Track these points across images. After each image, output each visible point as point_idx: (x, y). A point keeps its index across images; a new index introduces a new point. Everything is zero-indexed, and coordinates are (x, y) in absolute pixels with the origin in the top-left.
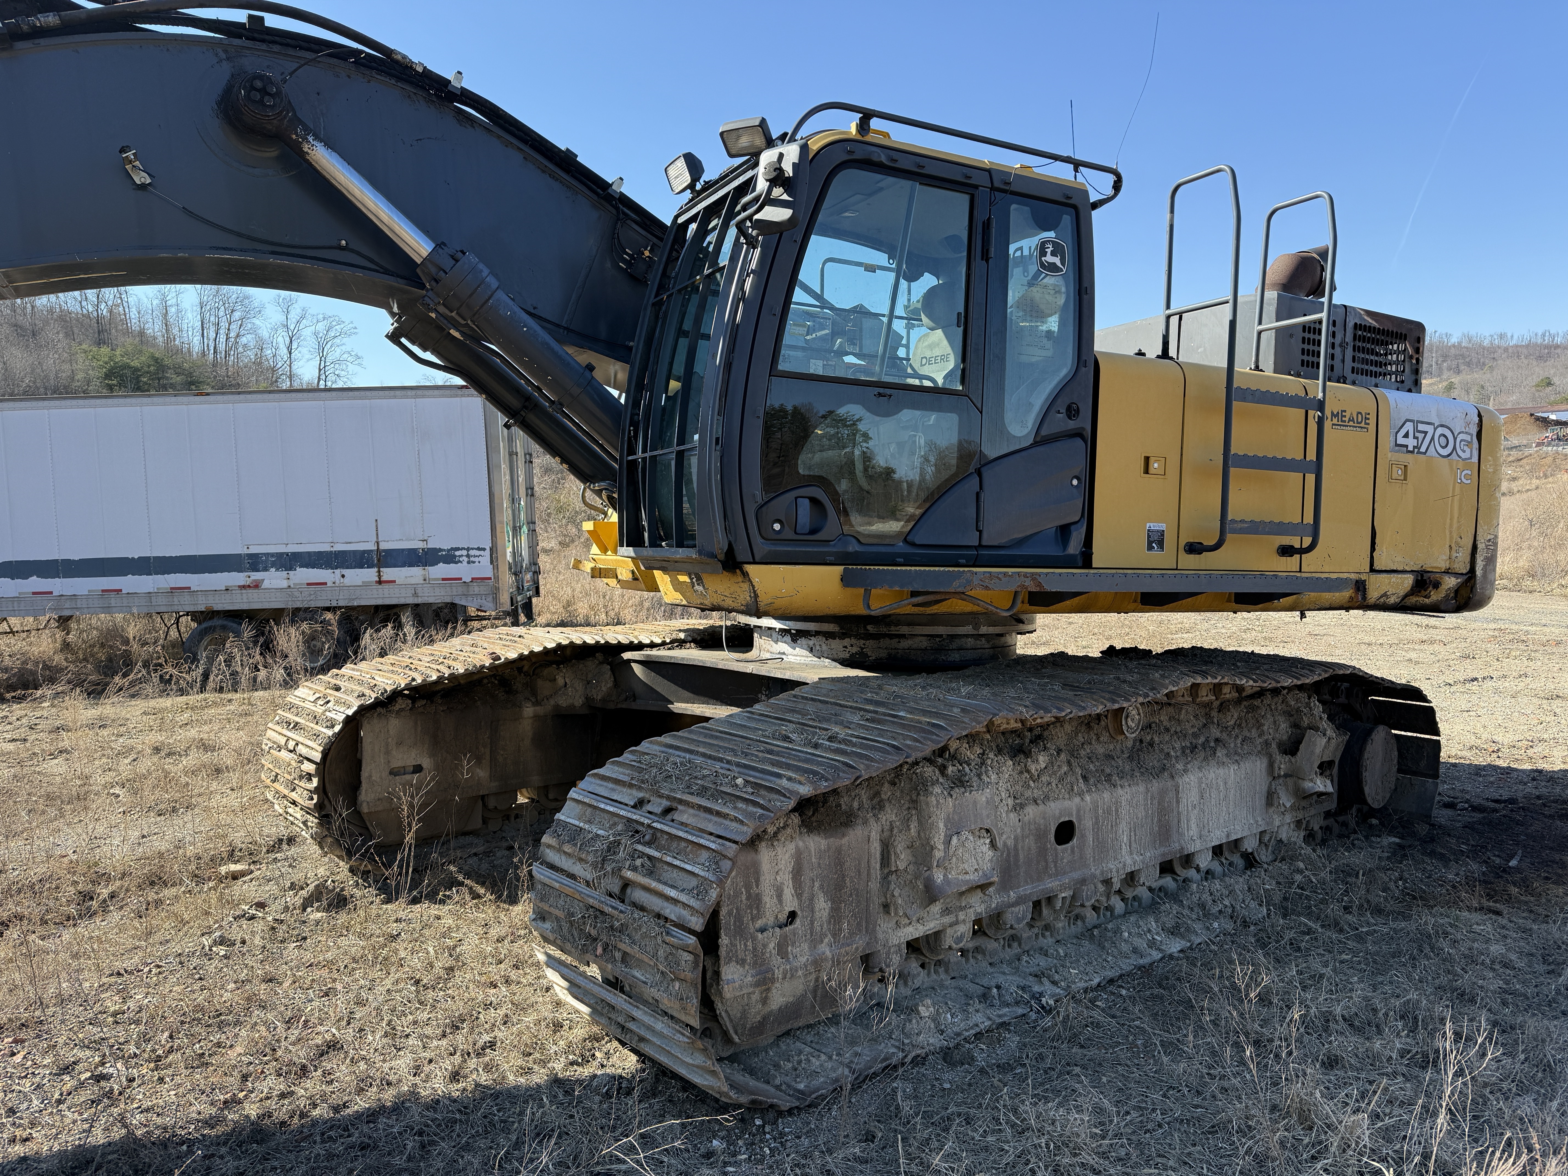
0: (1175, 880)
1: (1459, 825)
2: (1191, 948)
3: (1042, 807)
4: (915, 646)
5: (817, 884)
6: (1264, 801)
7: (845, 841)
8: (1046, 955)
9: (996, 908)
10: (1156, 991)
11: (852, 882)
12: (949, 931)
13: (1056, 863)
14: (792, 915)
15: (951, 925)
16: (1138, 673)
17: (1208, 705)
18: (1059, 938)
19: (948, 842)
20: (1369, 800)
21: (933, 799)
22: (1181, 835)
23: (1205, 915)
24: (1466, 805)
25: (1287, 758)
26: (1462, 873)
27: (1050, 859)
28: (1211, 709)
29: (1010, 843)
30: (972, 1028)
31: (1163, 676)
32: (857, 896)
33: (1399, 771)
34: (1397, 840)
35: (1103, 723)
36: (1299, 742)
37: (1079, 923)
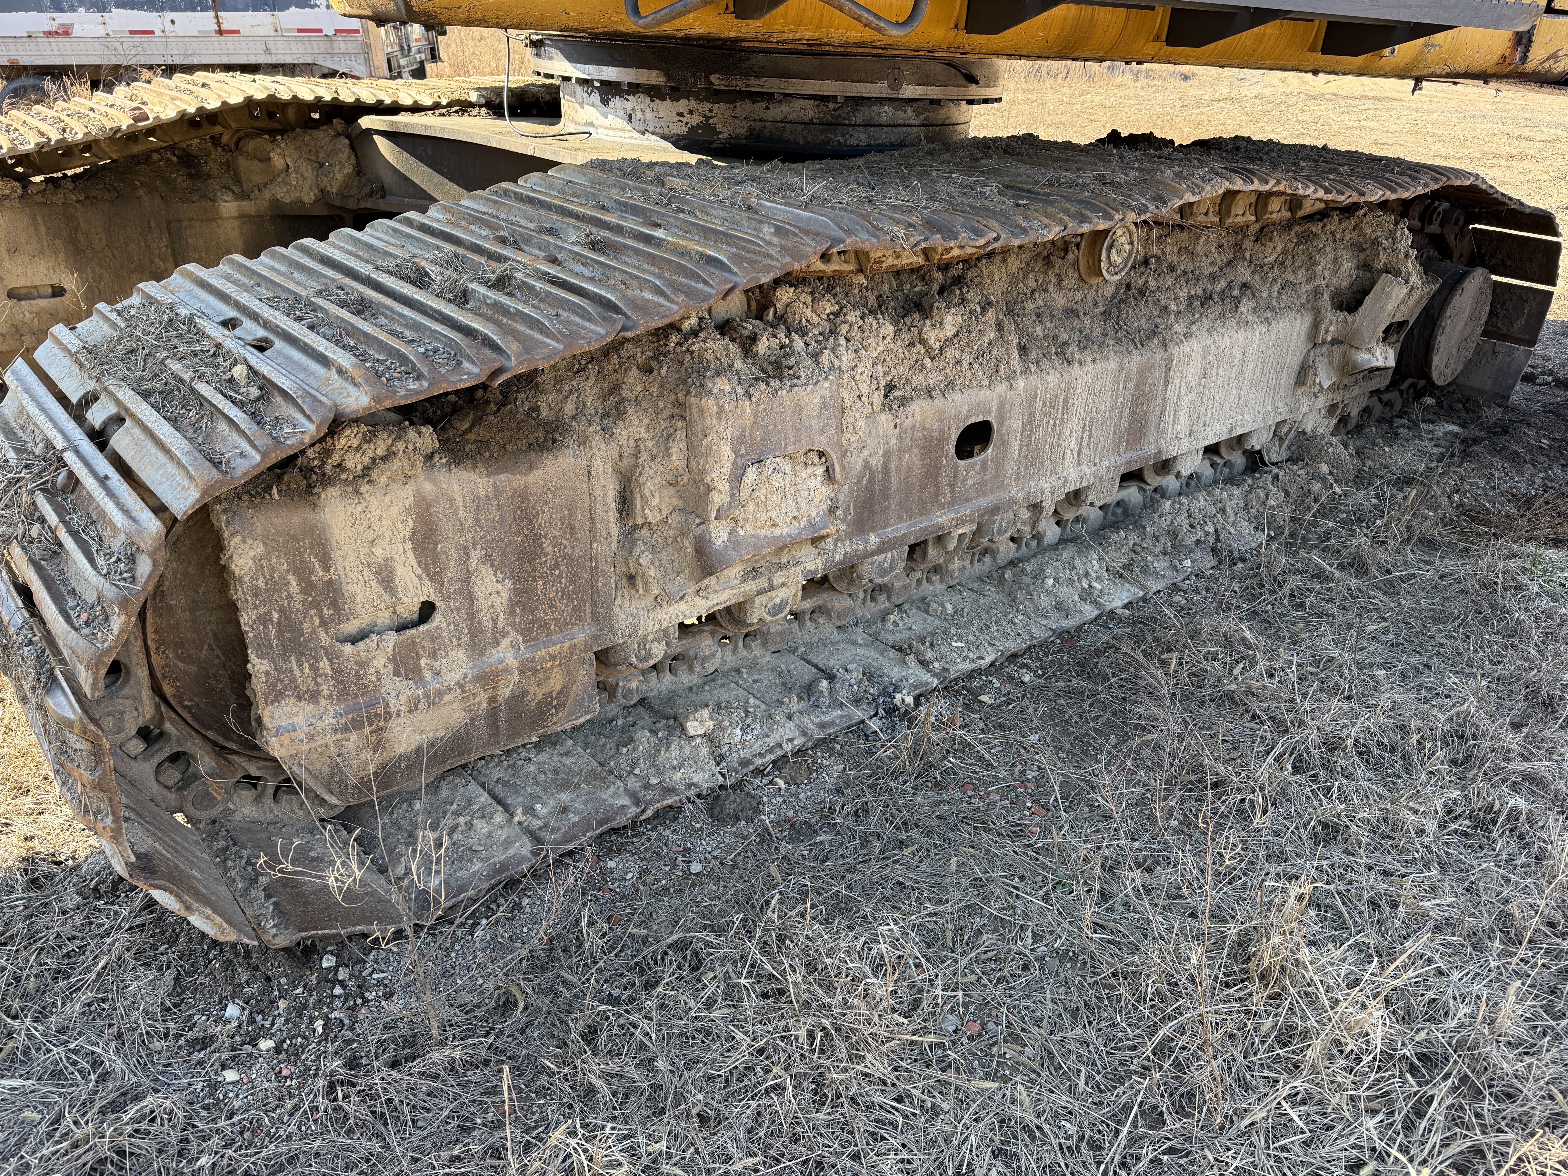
0: (1141, 489)
1: (1535, 406)
2: (1144, 599)
3: (938, 402)
4: (792, 117)
5: (476, 555)
6: (1292, 379)
7: (534, 478)
8: (927, 612)
9: (843, 561)
10: (1076, 683)
11: (556, 543)
12: (758, 600)
13: (952, 487)
14: (427, 610)
15: (759, 593)
16: (1139, 169)
17: (1242, 230)
18: (952, 583)
19: (737, 479)
20: (1435, 375)
21: (711, 402)
22: (1161, 432)
23: (1174, 546)
24: (1550, 379)
25: (1342, 315)
26: (1538, 481)
27: (944, 481)
28: (1245, 236)
29: (876, 462)
30: (771, 751)
31: (1178, 176)
32: (570, 565)
33: (1484, 333)
34: (1455, 429)
35: (1071, 257)
36: (1366, 292)
37: (988, 559)
